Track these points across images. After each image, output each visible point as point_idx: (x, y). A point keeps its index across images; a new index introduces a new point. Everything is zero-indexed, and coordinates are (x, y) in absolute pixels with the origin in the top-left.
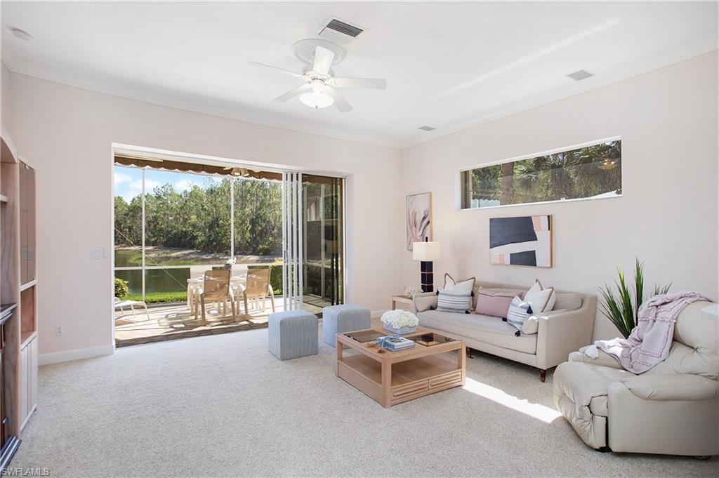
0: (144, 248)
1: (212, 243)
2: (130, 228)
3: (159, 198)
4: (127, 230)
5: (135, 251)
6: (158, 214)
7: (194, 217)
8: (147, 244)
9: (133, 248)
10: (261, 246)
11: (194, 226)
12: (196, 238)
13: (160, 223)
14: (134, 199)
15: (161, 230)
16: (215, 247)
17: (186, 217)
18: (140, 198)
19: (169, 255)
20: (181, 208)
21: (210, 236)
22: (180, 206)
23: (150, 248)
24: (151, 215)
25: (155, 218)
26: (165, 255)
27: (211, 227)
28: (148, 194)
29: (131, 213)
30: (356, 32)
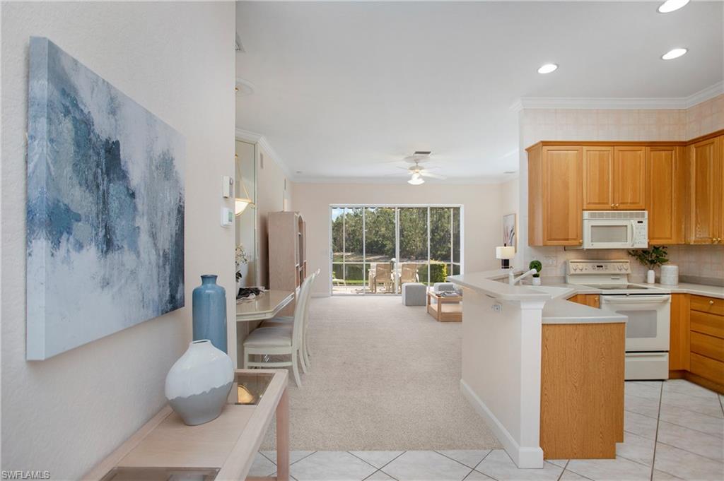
0: (345, 254)
6: (356, 228)
7: (383, 229)
8: (347, 250)
10: (439, 253)
11: (384, 237)
12: (385, 246)
14: (338, 218)
17: (377, 229)
18: (342, 217)
20: (374, 223)
22: (373, 221)
23: (349, 254)
24: (350, 229)
25: (354, 231)
30: (428, 153)
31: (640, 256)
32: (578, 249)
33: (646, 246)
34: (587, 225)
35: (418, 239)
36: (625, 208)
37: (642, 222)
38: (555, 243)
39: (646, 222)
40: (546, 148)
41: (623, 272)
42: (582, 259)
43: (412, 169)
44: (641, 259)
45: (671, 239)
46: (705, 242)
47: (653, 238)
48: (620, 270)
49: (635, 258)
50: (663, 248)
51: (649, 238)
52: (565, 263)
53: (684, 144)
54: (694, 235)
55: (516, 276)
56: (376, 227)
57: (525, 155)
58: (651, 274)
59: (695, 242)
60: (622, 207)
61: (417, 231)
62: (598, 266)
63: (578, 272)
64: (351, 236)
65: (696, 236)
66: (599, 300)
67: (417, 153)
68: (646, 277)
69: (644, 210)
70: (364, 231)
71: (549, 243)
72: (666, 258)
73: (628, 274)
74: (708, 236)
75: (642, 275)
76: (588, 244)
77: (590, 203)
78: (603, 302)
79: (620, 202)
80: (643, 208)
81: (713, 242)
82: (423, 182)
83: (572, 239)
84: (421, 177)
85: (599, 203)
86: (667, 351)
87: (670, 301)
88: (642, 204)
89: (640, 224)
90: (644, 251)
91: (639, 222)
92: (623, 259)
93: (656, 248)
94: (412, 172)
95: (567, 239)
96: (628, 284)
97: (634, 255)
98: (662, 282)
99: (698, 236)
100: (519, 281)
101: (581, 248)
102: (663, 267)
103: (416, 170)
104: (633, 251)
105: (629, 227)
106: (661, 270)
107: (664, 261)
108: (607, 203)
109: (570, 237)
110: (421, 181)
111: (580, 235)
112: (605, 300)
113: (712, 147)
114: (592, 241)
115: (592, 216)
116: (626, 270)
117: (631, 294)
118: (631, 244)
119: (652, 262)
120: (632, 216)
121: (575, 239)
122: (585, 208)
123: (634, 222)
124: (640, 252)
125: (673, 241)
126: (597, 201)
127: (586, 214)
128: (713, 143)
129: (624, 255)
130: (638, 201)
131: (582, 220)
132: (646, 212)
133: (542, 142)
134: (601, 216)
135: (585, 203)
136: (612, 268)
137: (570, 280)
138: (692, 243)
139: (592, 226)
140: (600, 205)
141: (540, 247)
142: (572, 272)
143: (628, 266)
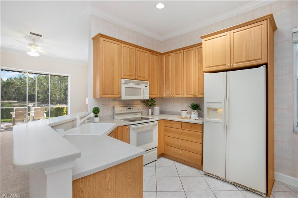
1: (46, 99)
3: (21, 79)
6: (21, 86)
13: (21, 90)
14: (8, 79)
15: (22, 93)
18: (11, 79)
19: (24, 104)
22: (32, 83)
25: (19, 88)
28: (15, 78)
30: (40, 36)
31: (146, 103)
32: (119, 100)
33: (148, 98)
34: (124, 86)
35: (57, 94)
36: (140, 79)
37: (147, 87)
38: (107, 96)
39: (148, 87)
40: (102, 39)
41: (140, 111)
42: (121, 105)
43: (30, 45)
44: (146, 104)
45: (157, 95)
46: (168, 96)
47: (151, 95)
48: (138, 110)
49: (144, 104)
50: (154, 99)
51: (149, 95)
52: (113, 108)
53: (162, 54)
54: (165, 93)
55: (81, 118)
56: (33, 87)
57: (92, 41)
58: (150, 111)
59: (165, 96)
60: (139, 78)
61: (57, 90)
62: (129, 109)
63: (120, 112)
65: (165, 94)
66: (129, 128)
67: (32, 33)
68: (148, 112)
69: (148, 81)
70: (27, 88)
71: (104, 96)
72: (155, 103)
73: (141, 112)
74: (169, 94)
75: (147, 112)
76: (124, 98)
77: (125, 75)
78: (131, 129)
79: (138, 76)
80: (147, 80)
81: (171, 96)
82: (39, 55)
83: (116, 94)
84: (37, 52)
85: (129, 76)
86: (157, 147)
87: (158, 124)
88: (147, 78)
89: (146, 88)
90: (148, 101)
91: (146, 87)
92: (139, 104)
93: (152, 99)
94: (30, 47)
95: (113, 94)
96: (141, 116)
97: (144, 103)
98: (154, 114)
99: (166, 94)
100: (85, 121)
101: (121, 99)
102: (154, 107)
103: (33, 47)
104: (143, 100)
105: (142, 89)
106: (153, 109)
107: (154, 105)
108: (133, 76)
109: (115, 93)
110: (37, 55)
111: (120, 92)
112: (132, 128)
113: (170, 57)
114: (126, 96)
115: (126, 82)
116: (141, 110)
117: (143, 123)
118: (143, 97)
119: (150, 105)
120: (143, 83)
121: (117, 94)
122: (122, 77)
123: (144, 86)
124: (146, 101)
125: (158, 96)
126: (128, 74)
127: (123, 80)
128: (171, 55)
129: (139, 102)
130: (145, 77)
131: (121, 84)
132: (149, 82)
133: (100, 34)
134: (130, 82)
135: (122, 75)
136: (135, 109)
137: (116, 117)
138: (164, 97)
139: (126, 87)
140: (129, 77)
141: (98, 98)
142: (117, 112)
143: (141, 108)
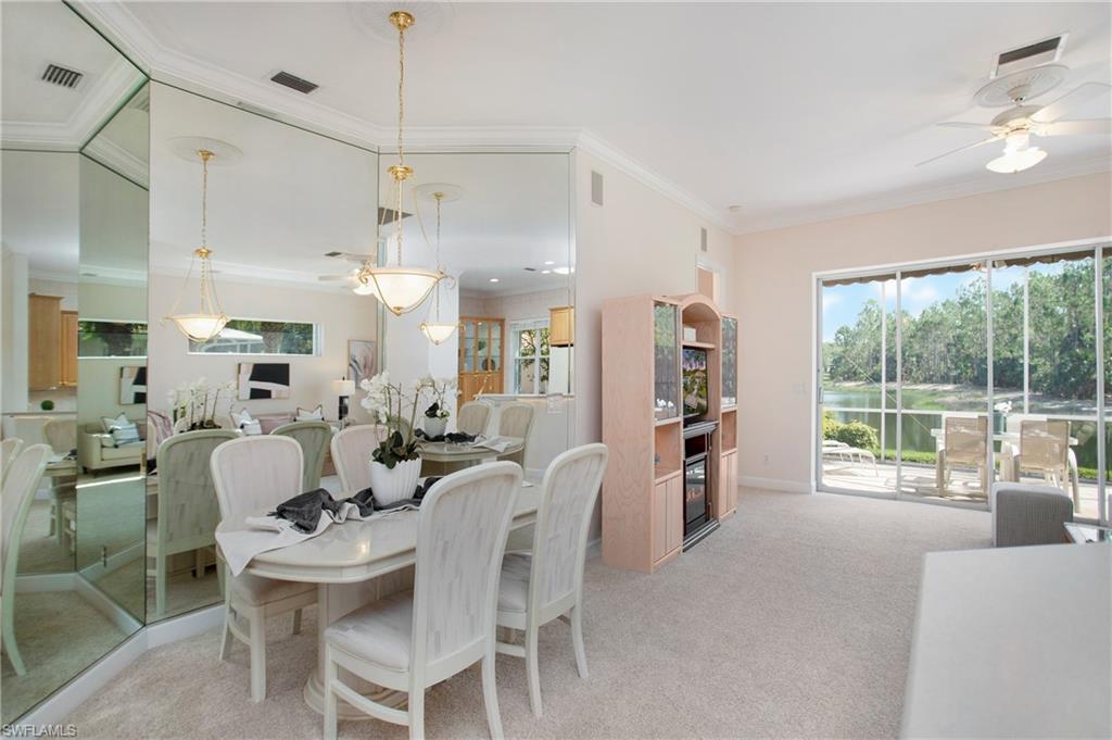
1: (1066, 379)
2: (919, 357)
3: (965, 304)
4: (914, 359)
5: (924, 392)
6: (964, 331)
9: (922, 387)
13: (966, 345)
14: (924, 311)
15: (968, 356)
16: (1074, 387)
18: (934, 309)
19: (978, 400)
21: (1060, 366)
25: (959, 338)
26: (972, 399)
27: (1066, 346)
28: (948, 301)
29: (919, 334)
30: (1050, 45)
43: (1000, 121)
64: (954, 350)
67: (1006, 58)
82: (1043, 155)
84: (1035, 141)
94: (1001, 131)
103: (1014, 123)
110: (1035, 157)
